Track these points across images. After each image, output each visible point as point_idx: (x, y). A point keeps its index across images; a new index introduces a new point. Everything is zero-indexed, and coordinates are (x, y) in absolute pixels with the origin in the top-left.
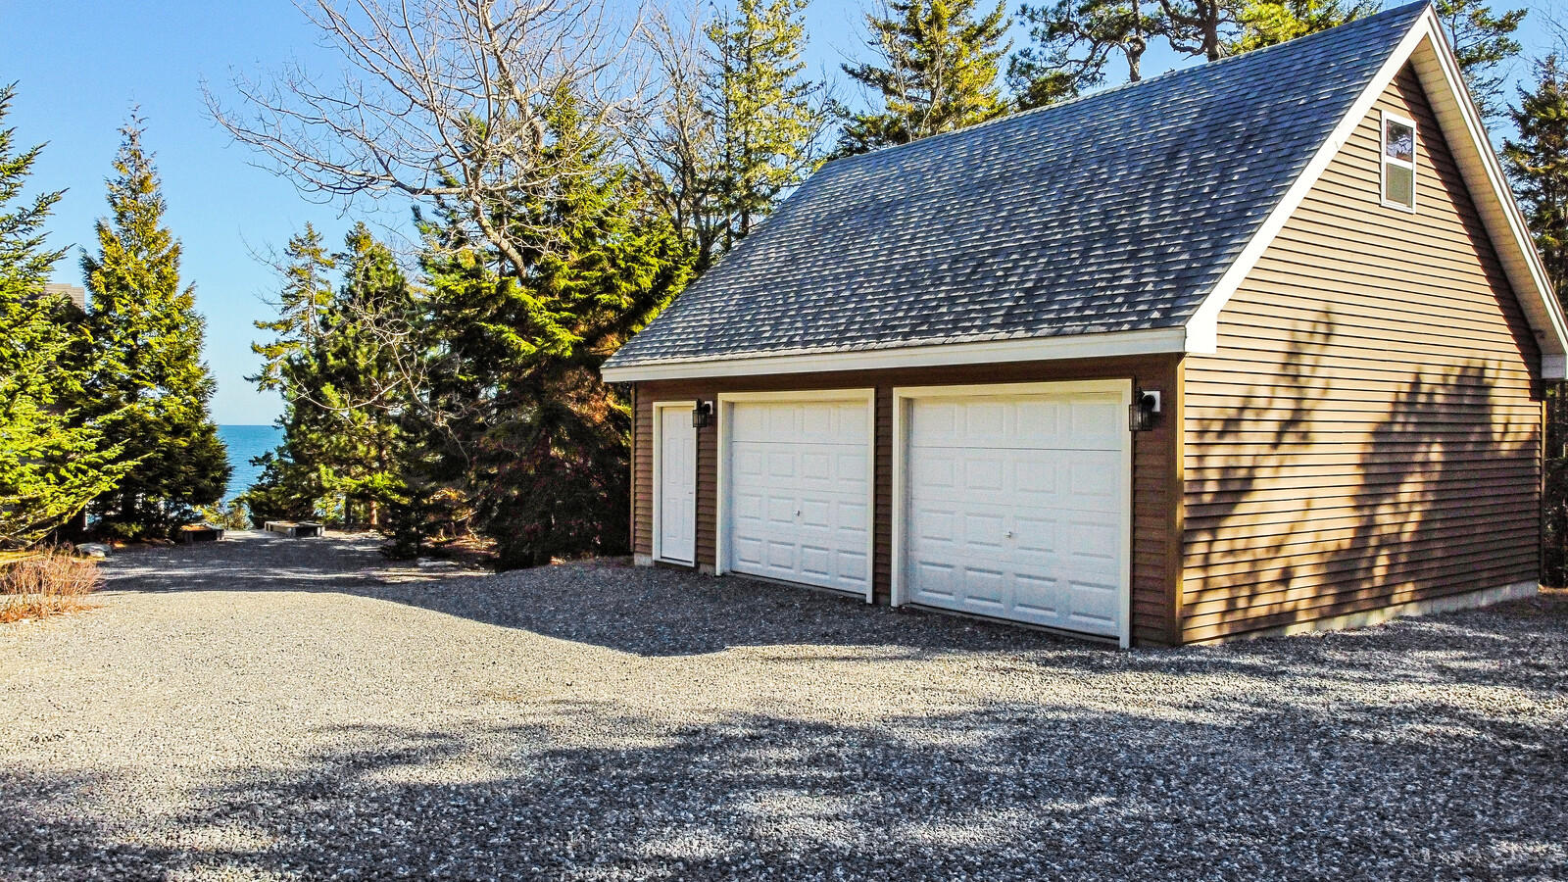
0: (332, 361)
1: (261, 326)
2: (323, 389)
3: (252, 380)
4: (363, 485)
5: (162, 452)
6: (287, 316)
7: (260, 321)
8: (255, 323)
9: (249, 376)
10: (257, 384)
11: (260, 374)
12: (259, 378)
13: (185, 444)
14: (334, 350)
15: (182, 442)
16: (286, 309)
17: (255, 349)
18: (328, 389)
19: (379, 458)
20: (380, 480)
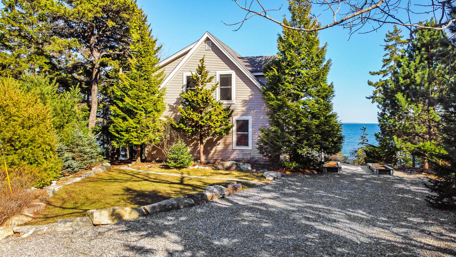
0: (402, 81)
1: (373, 74)
2: (396, 95)
3: (369, 98)
4: (418, 148)
5: (304, 127)
6: (385, 68)
7: (372, 71)
8: (370, 72)
9: (368, 97)
10: (371, 100)
11: (372, 95)
12: (372, 97)
13: (316, 123)
14: (403, 75)
15: (316, 122)
16: (384, 65)
17: (370, 84)
18: (399, 96)
19: (429, 133)
20: (429, 145)
